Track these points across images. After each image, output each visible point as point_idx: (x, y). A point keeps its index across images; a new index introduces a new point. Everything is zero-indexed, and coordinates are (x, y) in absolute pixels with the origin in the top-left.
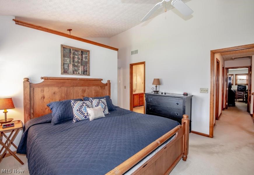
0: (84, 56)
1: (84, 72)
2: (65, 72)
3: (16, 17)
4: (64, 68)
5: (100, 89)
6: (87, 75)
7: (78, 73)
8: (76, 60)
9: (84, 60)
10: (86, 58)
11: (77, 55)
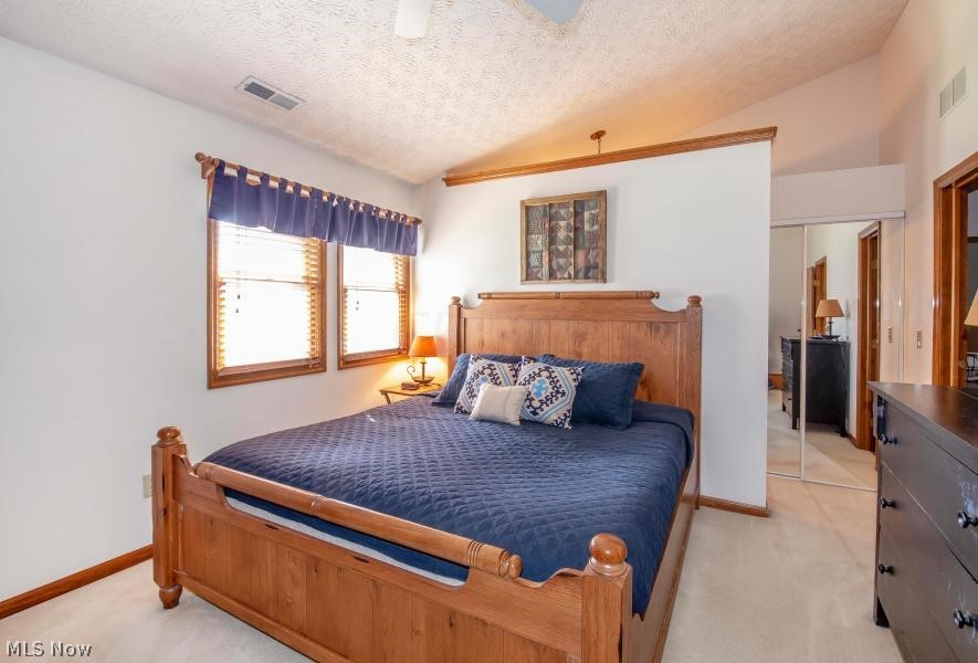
0: (587, 215)
1: (588, 269)
2: (529, 275)
3: (448, 171)
4: (528, 264)
5: (646, 334)
6: (596, 279)
7: (566, 275)
8: (562, 234)
9: (587, 227)
10: (594, 220)
11: (564, 219)
